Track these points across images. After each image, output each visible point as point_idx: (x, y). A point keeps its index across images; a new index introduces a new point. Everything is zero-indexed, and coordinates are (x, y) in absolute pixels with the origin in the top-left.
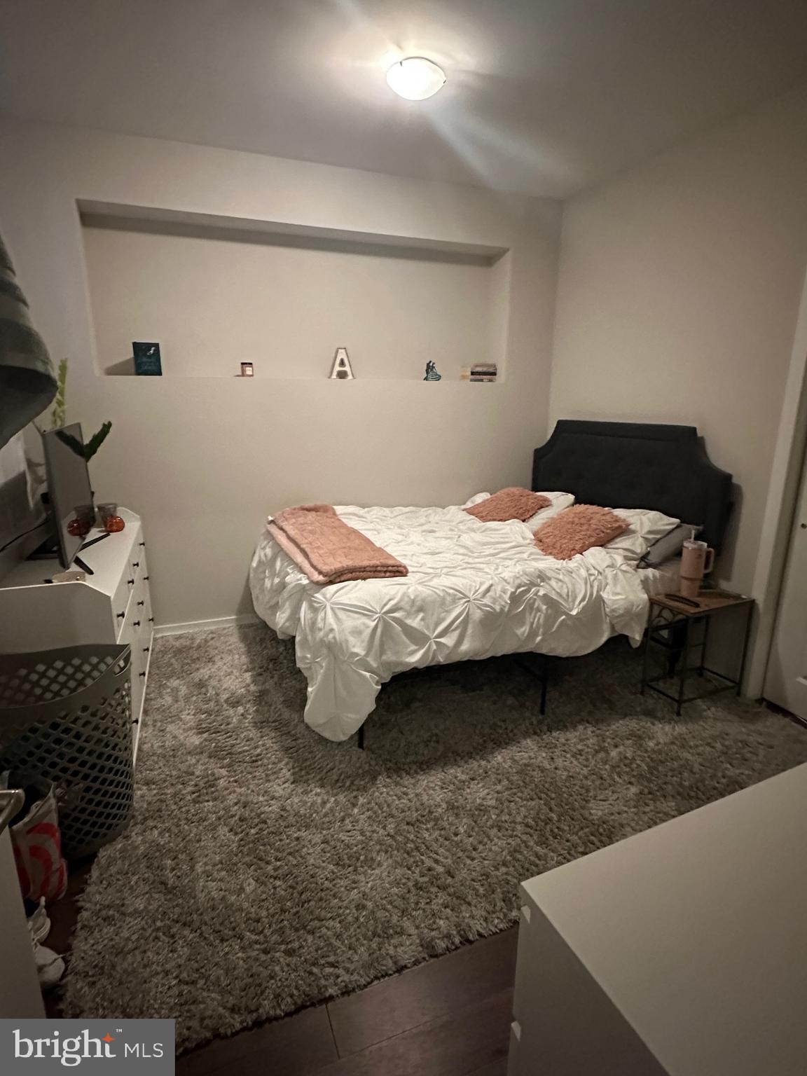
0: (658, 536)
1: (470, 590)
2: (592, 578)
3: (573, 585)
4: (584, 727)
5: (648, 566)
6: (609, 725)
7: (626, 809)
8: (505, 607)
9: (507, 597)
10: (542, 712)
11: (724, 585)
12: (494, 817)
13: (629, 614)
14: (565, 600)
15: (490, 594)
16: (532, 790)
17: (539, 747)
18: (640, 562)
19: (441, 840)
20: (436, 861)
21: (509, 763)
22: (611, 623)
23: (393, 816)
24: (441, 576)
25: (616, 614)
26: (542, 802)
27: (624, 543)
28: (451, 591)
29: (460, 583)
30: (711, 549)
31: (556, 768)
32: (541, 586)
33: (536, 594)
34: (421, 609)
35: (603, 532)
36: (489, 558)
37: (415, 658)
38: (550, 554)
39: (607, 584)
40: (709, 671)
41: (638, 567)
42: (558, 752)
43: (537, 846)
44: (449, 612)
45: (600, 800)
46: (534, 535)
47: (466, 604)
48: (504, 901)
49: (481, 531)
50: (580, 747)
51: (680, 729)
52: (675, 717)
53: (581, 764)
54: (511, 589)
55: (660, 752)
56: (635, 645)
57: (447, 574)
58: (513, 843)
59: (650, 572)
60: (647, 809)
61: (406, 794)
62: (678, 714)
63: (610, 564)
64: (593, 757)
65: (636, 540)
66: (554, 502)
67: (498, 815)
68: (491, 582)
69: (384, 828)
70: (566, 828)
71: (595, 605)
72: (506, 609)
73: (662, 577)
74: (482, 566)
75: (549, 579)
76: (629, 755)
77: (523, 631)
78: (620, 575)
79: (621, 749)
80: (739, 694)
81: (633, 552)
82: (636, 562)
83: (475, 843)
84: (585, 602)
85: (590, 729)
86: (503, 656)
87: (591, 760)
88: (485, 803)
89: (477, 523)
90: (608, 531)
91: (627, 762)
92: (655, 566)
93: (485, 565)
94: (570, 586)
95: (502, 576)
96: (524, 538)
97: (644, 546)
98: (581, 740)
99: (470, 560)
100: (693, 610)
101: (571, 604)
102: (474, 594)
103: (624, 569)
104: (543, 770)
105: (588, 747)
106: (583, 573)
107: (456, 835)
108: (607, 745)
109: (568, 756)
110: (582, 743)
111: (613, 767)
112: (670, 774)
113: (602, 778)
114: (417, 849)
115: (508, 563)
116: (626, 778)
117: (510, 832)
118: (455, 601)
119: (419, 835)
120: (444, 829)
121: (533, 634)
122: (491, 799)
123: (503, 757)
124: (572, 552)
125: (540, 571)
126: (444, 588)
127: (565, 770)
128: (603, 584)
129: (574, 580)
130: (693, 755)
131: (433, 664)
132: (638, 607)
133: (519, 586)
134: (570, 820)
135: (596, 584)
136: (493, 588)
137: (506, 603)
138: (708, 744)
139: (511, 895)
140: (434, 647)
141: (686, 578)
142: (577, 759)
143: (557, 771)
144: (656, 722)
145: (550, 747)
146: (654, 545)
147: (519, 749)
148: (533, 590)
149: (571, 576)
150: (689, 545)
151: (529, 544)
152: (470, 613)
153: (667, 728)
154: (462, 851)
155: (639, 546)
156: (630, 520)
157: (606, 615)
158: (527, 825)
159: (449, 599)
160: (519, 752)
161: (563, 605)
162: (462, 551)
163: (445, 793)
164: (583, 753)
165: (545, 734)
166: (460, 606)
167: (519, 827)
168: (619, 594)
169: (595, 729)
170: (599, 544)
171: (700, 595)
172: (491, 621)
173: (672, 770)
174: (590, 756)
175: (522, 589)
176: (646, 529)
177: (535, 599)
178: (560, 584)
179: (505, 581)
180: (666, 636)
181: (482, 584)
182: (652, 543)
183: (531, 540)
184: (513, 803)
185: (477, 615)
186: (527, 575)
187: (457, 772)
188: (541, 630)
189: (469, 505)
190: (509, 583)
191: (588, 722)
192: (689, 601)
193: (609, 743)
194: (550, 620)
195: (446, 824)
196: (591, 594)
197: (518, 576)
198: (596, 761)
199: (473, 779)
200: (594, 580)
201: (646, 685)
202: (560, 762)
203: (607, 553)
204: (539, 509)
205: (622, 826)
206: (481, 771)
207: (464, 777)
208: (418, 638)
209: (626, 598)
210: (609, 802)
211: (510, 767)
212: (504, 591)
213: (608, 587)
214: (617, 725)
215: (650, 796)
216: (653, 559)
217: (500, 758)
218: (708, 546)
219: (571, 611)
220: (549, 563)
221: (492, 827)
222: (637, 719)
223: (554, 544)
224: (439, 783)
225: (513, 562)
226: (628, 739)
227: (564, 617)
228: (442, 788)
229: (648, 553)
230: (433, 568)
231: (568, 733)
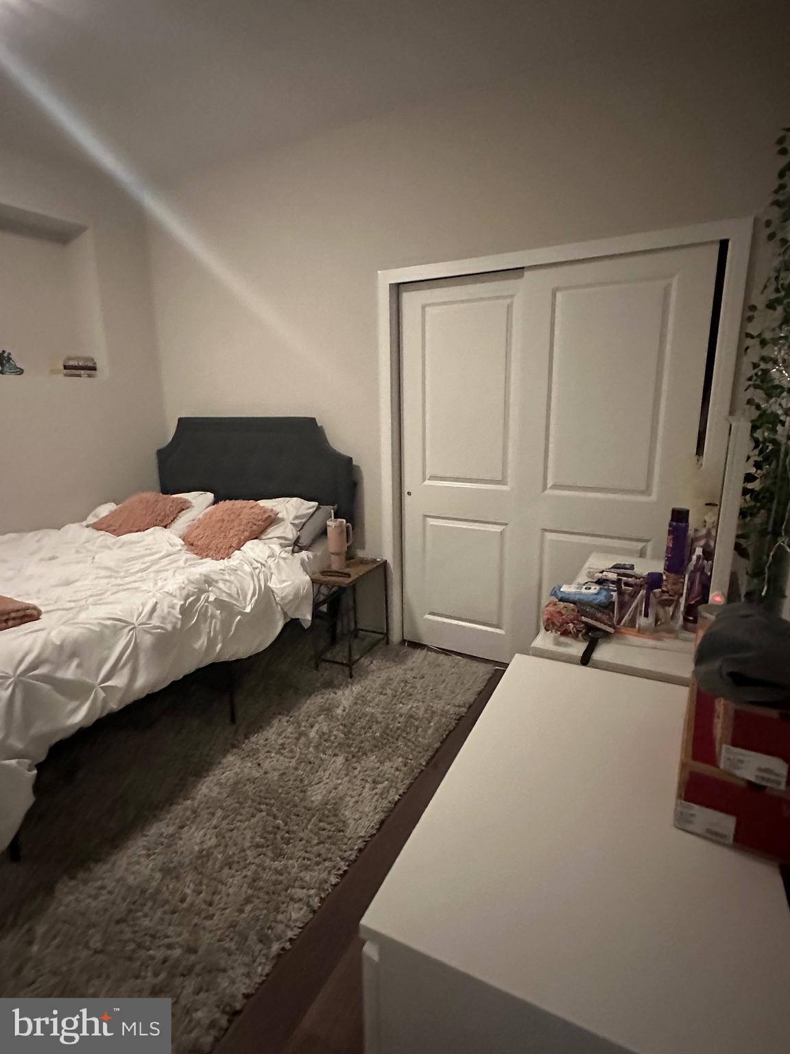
0: (304, 520)
1: (132, 616)
2: (257, 571)
3: (240, 582)
4: (277, 720)
5: (301, 549)
6: (299, 709)
7: (339, 781)
8: (176, 623)
9: (177, 612)
10: (233, 720)
11: (360, 554)
12: (220, 856)
13: (297, 598)
14: (237, 600)
15: (155, 614)
16: (250, 807)
17: (242, 759)
18: (294, 547)
19: (167, 917)
20: (170, 947)
21: (216, 789)
22: (282, 609)
23: (94, 925)
24: (88, 608)
25: (287, 601)
26: (264, 813)
27: (275, 532)
28: (109, 622)
29: (117, 610)
30: (349, 524)
31: (266, 773)
32: (211, 591)
33: (207, 601)
34: (72, 656)
35: (255, 525)
36: (140, 574)
37: (79, 715)
38: (207, 556)
39: (272, 573)
40: (362, 630)
41: (293, 552)
42: (262, 755)
43: (274, 861)
44: (111, 648)
45: (316, 784)
46: (183, 540)
47: (131, 632)
48: (261, 941)
49: (117, 546)
50: (280, 741)
51: (356, 688)
52: (349, 680)
53: (287, 758)
54: (179, 603)
55: (349, 715)
56: (306, 625)
57: (95, 604)
58: (249, 873)
59: (304, 554)
60: (356, 772)
61: (102, 888)
62: (351, 676)
63: (271, 554)
64: (296, 746)
65: (286, 528)
66: (194, 502)
67: (223, 852)
68: (155, 600)
69: (86, 946)
70: (295, 828)
71: (266, 596)
72: (179, 626)
73: (315, 556)
74: (136, 585)
75: (217, 582)
76: (325, 729)
77: (202, 643)
78: (282, 562)
79: (316, 727)
80: (387, 643)
81: (285, 539)
82: (291, 548)
83: (209, 898)
84: (256, 597)
85: (285, 719)
86: (186, 677)
87: (295, 749)
88: (205, 847)
89: (110, 538)
90: (260, 523)
91: (326, 737)
92: (307, 548)
93: (140, 583)
94: (238, 585)
95: (166, 590)
96: (172, 545)
97: (295, 532)
98: (280, 735)
99: (119, 581)
100: (347, 581)
101: (243, 602)
102: (137, 620)
103: (284, 556)
104: (253, 781)
105: (288, 738)
106: (247, 568)
107: (183, 900)
108: (303, 729)
109: (273, 755)
110: (281, 737)
111: (316, 747)
112: (363, 731)
113: (310, 763)
114: (140, 946)
115: (165, 574)
116: (330, 752)
117: (242, 864)
118: (116, 631)
119: (136, 929)
120: (167, 902)
121: (212, 642)
122: (210, 839)
123: (207, 787)
124: (231, 550)
125: (205, 575)
126: (100, 621)
127: (275, 770)
128: (269, 575)
129: (239, 577)
130: (373, 708)
131: (104, 714)
132: (304, 589)
133: (186, 598)
134: (296, 817)
135: (262, 577)
136: (158, 605)
137: (177, 618)
138: (381, 693)
139: (266, 930)
140: (102, 694)
141: (333, 554)
142: (282, 754)
143: (267, 775)
144: (337, 691)
145: (253, 753)
146: (302, 528)
147: (222, 770)
148: (202, 598)
149: (237, 574)
150: (332, 523)
151: (180, 550)
152: (138, 640)
153: (347, 692)
154: (196, 915)
155: (291, 534)
156: (277, 509)
157: (277, 604)
158: (258, 846)
159: (107, 632)
160: (223, 774)
161: (236, 605)
162: (103, 573)
163: (154, 859)
164: (285, 746)
165: (244, 743)
166: (124, 638)
167: (248, 852)
168: (284, 581)
169: (288, 718)
170: (255, 537)
171: (348, 566)
172: (166, 642)
173: (364, 728)
174: (293, 746)
175: (191, 599)
176: (291, 517)
177: (207, 606)
178: (228, 584)
179: (171, 595)
180: (325, 610)
181: (144, 605)
182: (300, 527)
183: (182, 546)
184: (235, 831)
185: (147, 640)
186: (192, 583)
187: (160, 828)
188: (220, 637)
189: (91, 519)
190: (175, 596)
191: (280, 714)
192: (341, 573)
193: (305, 726)
194: (226, 624)
195: (166, 895)
196: (260, 588)
197: (183, 586)
198: (300, 748)
199: (182, 827)
200: (259, 573)
201: (318, 660)
202: (266, 765)
203: (265, 544)
204: (179, 512)
205: (341, 799)
206: (188, 813)
207: (171, 830)
208: (76, 690)
209: (293, 583)
210: (325, 782)
211: (219, 793)
212: (173, 607)
213: (273, 576)
214: (306, 705)
215: (354, 760)
216: (304, 541)
217: (207, 788)
218: (347, 522)
219: (245, 609)
220: (209, 566)
221: (221, 868)
222: (321, 694)
223: (209, 545)
224: (144, 852)
225: (171, 572)
226: (320, 715)
227: (239, 617)
228: (149, 856)
229: (299, 538)
230: (74, 601)
231: (265, 733)
